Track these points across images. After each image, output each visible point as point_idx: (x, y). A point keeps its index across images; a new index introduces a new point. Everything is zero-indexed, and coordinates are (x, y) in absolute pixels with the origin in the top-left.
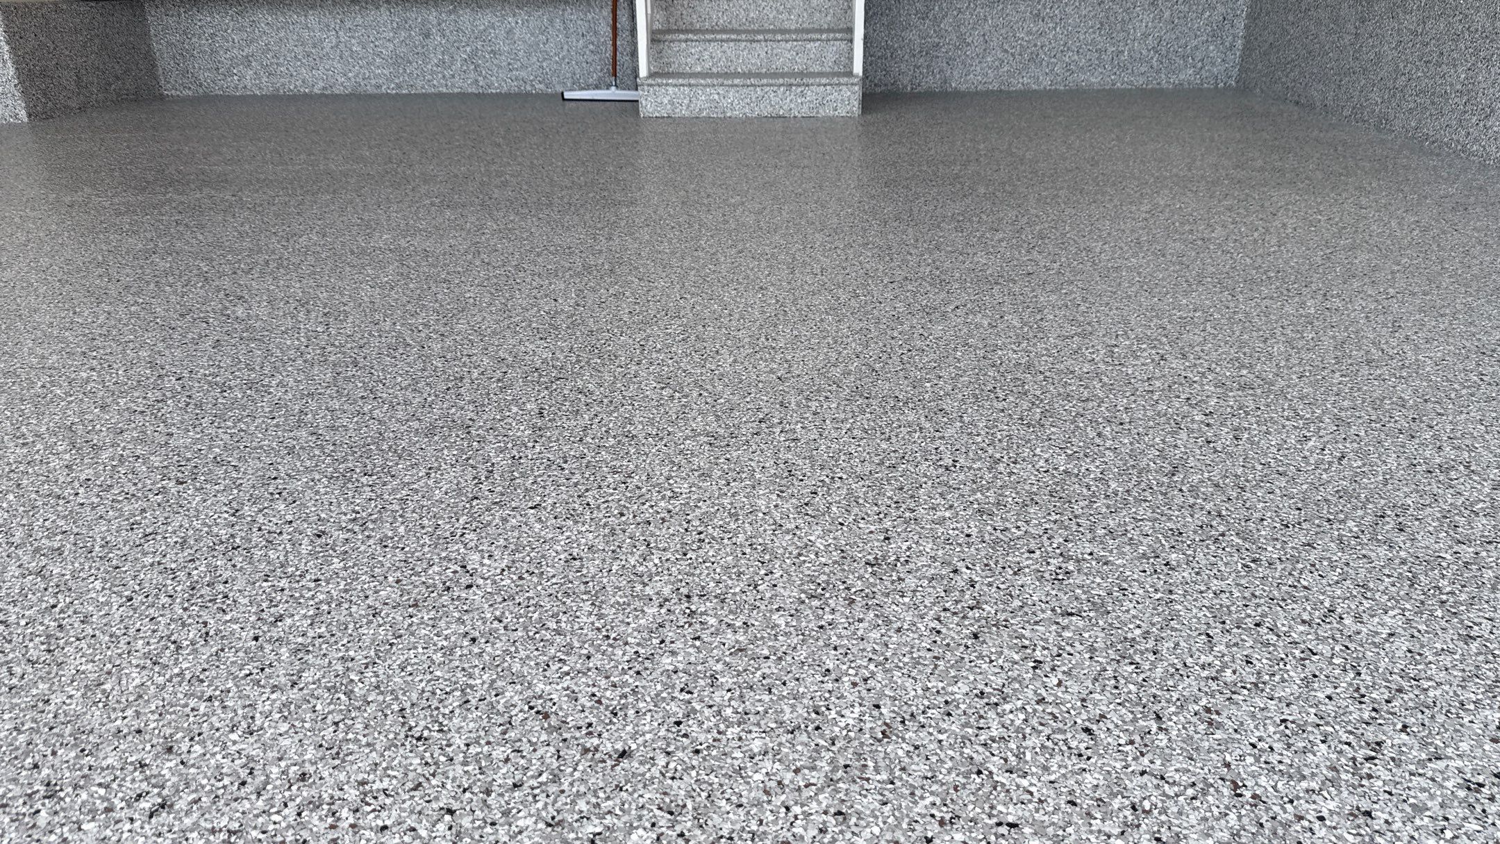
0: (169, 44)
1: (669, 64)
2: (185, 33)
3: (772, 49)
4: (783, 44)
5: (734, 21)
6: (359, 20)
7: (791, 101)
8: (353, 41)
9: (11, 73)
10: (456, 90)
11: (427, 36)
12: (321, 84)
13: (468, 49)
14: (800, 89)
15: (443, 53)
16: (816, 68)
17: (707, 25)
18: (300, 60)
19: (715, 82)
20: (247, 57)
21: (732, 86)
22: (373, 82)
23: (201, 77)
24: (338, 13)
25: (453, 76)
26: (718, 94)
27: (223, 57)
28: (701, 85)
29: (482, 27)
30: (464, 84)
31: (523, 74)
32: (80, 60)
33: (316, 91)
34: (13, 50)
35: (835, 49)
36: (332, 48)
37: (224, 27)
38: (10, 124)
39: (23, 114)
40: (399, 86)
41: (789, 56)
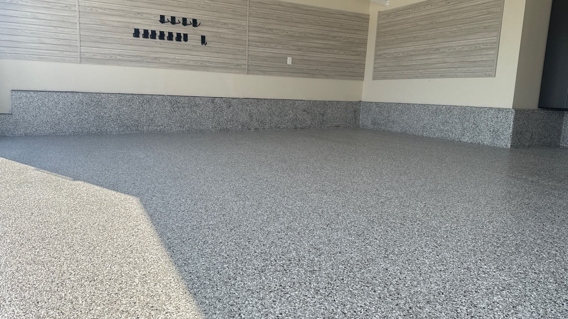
39: (509, 145)
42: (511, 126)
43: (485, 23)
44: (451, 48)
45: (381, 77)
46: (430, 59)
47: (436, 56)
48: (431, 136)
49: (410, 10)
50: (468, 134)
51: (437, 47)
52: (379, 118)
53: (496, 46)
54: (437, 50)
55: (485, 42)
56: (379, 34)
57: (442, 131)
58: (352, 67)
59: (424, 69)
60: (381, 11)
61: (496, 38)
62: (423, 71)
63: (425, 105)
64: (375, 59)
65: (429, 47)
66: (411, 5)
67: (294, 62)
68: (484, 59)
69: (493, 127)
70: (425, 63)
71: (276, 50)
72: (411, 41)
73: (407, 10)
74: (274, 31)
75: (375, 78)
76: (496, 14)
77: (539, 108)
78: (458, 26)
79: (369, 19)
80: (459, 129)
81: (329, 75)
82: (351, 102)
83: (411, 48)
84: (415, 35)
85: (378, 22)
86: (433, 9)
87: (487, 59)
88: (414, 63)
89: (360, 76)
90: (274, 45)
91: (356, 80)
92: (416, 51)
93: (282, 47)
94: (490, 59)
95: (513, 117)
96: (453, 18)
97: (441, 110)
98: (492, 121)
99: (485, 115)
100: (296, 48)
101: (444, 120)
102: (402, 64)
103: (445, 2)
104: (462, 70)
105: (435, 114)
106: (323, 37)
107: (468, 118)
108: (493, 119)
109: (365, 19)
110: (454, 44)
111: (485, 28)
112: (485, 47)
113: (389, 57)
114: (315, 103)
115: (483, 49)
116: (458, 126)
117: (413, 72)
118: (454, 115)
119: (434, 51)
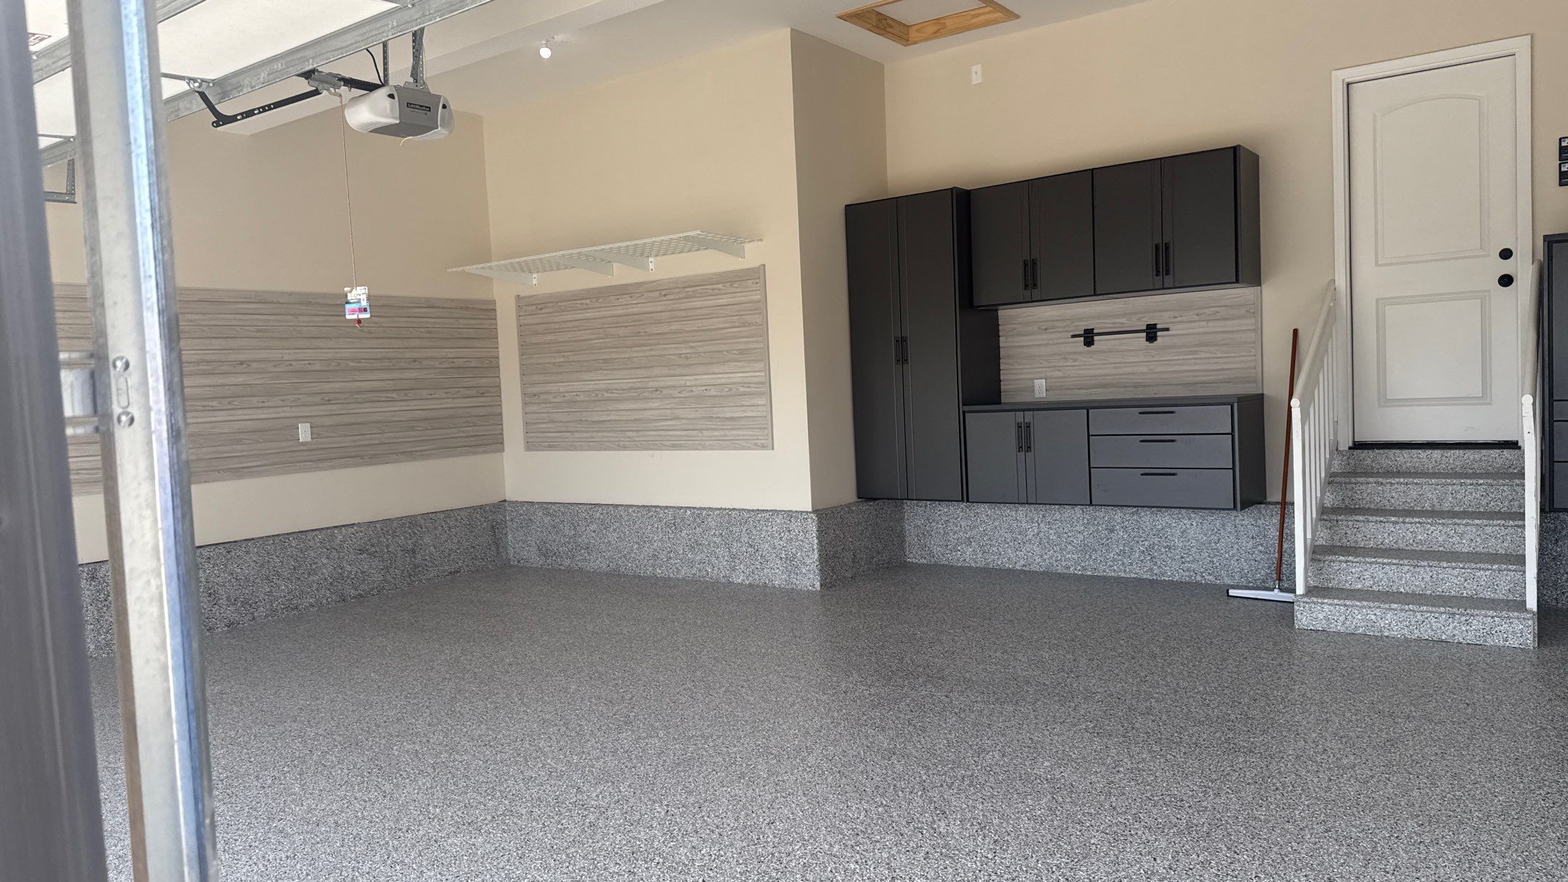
0: (917, 526)
1: (1330, 580)
2: (928, 519)
3: (1438, 574)
4: (1450, 571)
5: (1400, 541)
6: (1057, 516)
7: (1455, 628)
8: (1051, 531)
9: (816, 558)
10: (1133, 576)
11: (1112, 531)
12: (1022, 562)
13: (1147, 543)
14: (1464, 618)
15: (1124, 546)
16: (1488, 594)
17: (1372, 544)
18: (1008, 543)
19: (1371, 604)
20: (969, 539)
21: (1390, 609)
22: (1064, 564)
23: (935, 551)
24: (1041, 510)
25: (1131, 564)
26: (1375, 615)
27: (952, 537)
28: (1357, 606)
29: (1160, 527)
30: (1137, 569)
31: (1194, 566)
32: (857, 544)
33: (1017, 567)
34: (820, 543)
35: (1509, 578)
36: (1034, 535)
37: (956, 516)
38: (808, 591)
39: (818, 585)
40: (1084, 569)
41: (1456, 581)
42: (815, 547)
43: (740, 343)
44: (683, 389)
45: (544, 444)
46: (645, 409)
47: (656, 404)
48: (672, 575)
49: (588, 301)
50: (742, 566)
51: (656, 384)
52: (554, 541)
53: (764, 389)
54: (656, 391)
55: (745, 380)
56: (526, 349)
57: (691, 564)
58: (472, 424)
59: (637, 431)
60: (522, 295)
61: (763, 374)
62: (635, 434)
63: (648, 508)
64: (525, 404)
65: (639, 385)
66: (588, 290)
67: (319, 434)
68: (749, 414)
69: (785, 551)
70: (636, 417)
71: (266, 411)
72: (601, 369)
73: (582, 301)
74: (254, 365)
75: (530, 446)
76: (755, 327)
77: (859, 498)
78: (691, 344)
79: (495, 310)
80: (723, 557)
81: (416, 451)
82: (481, 507)
83: (602, 385)
84: (606, 357)
85: (518, 320)
86: (637, 304)
87: (754, 414)
88: (613, 418)
89: (494, 442)
90: (257, 399)
91: (486, 452)
92: (615, 391)
93: (281, 403)
94: (759, 414)
95: (815, 529)
96: (678, 327)
97: (683, 519)
98: (781, 538)
99: (767, 527)
100: (317, 399)
101: (692, 540)
102: (587, 418)
103: (659, 292)
104: (712, 434)
105: (674, 528)
106: (386, 364)
107: (737, 534)
108: (783, 535)
109: (487, 311)
110: (689, 381)
111: (742, 352)
112: (747, 390)
113: (555, 400)
114: (387, 527)
115: (744, 394)
116: (721, 551)
117: (616, 437)
118: (710, 529)
119: (651, 392)
